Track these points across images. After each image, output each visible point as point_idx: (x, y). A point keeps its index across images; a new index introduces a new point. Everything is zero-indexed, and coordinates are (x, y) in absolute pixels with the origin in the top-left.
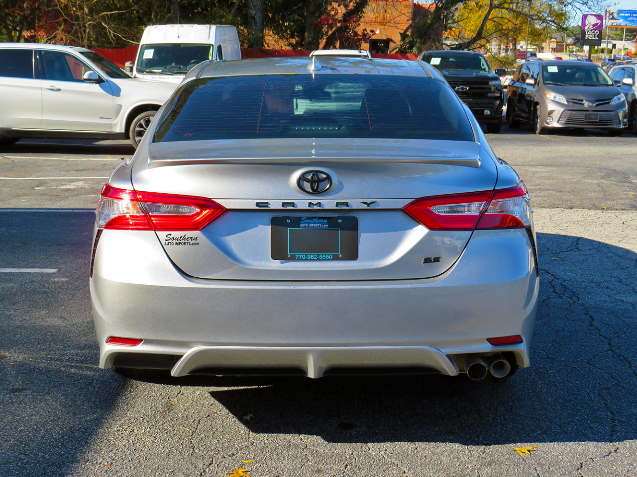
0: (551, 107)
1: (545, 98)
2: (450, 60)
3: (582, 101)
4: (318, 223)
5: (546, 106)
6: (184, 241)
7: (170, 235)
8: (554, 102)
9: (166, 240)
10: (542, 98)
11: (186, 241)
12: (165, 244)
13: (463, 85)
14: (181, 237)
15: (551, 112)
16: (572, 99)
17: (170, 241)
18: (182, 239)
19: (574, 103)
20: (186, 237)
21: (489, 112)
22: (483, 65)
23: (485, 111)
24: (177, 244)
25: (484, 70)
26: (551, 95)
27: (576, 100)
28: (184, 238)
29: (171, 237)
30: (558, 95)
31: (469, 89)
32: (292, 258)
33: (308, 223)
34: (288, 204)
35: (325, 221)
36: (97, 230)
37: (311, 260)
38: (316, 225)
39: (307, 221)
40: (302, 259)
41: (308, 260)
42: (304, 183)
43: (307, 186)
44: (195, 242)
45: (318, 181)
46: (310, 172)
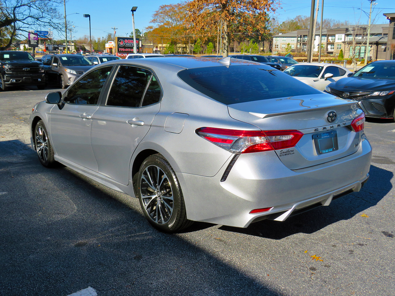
0: (69, 76)
1: (65, 72)
2: (13, 55)
3: (83, 72)
5: (67, 76)
6: (288, 153)
8: (70, 73)
10: (64, 72)
13: (26, 67)
15: (70, 78)
16: (79, 72)
19: (79, 73)
20: (289, 151)
21: (40, 80)
22: (30, 58)
23: (39, 79)
24: (285, 155)
25: (31, 60)
26: (68, 71)
27: (80, 72)
28: (288, 151)
29: (282, 152)
30: (71, 70)
31: (30, 69)
32: (322, 153)
33: (324, 136)
34: (324, 128)
35: (328, 134)
36: (234, 155)
37: (327, 153)
38: (326, 136)
39: (323, 135)
40: (324, 153)
41: (326, 153)
42: (329, 118)
43: (330, 119)
44: (292, 152)
45: (333, 117)
46: (330, 113)
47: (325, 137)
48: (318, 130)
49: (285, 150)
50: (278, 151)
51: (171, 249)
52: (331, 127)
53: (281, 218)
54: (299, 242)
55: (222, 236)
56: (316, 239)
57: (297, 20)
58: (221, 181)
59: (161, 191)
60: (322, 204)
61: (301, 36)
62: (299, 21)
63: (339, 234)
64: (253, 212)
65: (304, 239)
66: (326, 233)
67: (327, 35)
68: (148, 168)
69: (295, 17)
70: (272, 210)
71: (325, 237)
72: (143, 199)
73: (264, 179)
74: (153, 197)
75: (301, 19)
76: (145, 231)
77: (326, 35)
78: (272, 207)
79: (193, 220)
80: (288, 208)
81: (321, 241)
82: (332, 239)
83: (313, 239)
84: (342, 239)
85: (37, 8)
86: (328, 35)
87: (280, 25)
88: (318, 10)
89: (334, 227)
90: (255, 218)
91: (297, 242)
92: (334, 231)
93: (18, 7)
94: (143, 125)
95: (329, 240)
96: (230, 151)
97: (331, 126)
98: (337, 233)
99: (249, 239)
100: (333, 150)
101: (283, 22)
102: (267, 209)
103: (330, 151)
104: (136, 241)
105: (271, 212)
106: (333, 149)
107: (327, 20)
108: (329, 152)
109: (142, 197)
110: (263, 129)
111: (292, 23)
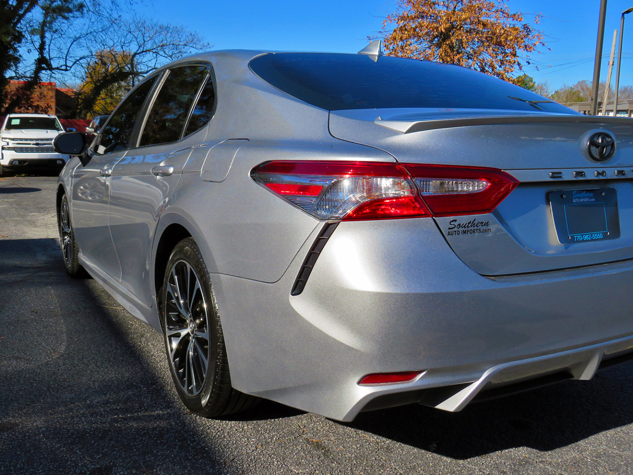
4: (586, 197)
6: (472, 228)
7: (455, 221)
9: (449, 229)
11: (476, 228)
12: (449, 234)
14: (469, 223)
17: (455, 229)
18: (470, 225)
20: (476, 222)
24: (464, 232)
28: (472, 223)
29: (456, 224)
32: (573, 241)
33: (579, 198)
34: (579, 174)
35: (592, 195)
36: (323, 224)
37: (586, 241)
38: (586, 200)
39: (578, 195)
40: (579, 241)
41: (583, 241)
42: (593, 149)
43: (595, 151)
44: (484, 228)
45: (606, 146)
46: (598, 135)
47: (582, 200)
48: (561, 177)
49: (464, 219)
50: (444, 221)
51: (190, 457)
52: (599, 174)
53: (451, 404)
54: (511, 468)
55: (327, 436)
56: (558, 464)
57: (579, 87)
58: (292, 295)
59: (195, 319)
60: (574, 375)
61: (585, 112)
62: (583, 89)
63: (621, 456)
64: (367, 380)
65: (527, 462)
66: (585, 451)
67: (629, 112)
68: (176, 268)
69: (576, 83)
70: (420, 379)
71: (582, 459)
72: (170, 337)
73: (398, 291)
74: (184, 333)
75: (586, 86)
76: (161, 409)
77: (627, 110)
78: (420, 372)
79: (243, 392)
80: (469, 377)
81: (569, 470)
82: (600, 469)
83: (550, 463)
84: (627, 469)
85: (166, 56)
86: (631, 111)
87: (550, 95)
88: (613, 65)
89: (607, 437)
90: (372, 398)
91: (506, 467)
92: (607, 445)
93: (138, 54)
94: (171, 174)
95: (592, 470)
96: (316, 217)
97: (600, 170)
98: (616, 451)
99: (387, 448)
100: (605, 237)
101: (556, 92)
102: (408, 375)
103: (595, 236)
104: (125, 429)
105: (419, 384)
106: (605, 234)
107: (629, 88)
108: (592, 240)
109: (168, 333)
110: (402, 159)
111: (570, 92)
